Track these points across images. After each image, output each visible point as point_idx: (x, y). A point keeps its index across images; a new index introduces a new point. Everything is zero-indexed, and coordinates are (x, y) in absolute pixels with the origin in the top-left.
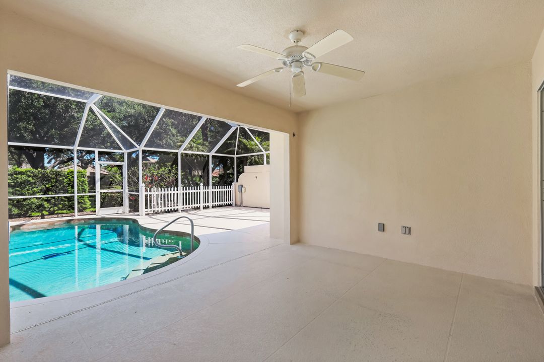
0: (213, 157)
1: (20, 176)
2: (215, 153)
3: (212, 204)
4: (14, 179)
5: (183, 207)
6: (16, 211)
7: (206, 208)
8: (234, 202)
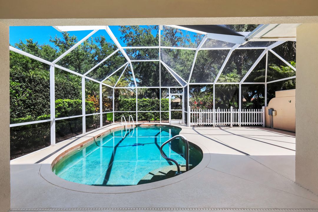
0: (242, 85)
1: (144, 102)
2: (244, 82)
3: (242, 123)
4: (143, 104)
5: (216, 123)
6: (143, 118)
7: (234, 126)
8: (264, 123)
